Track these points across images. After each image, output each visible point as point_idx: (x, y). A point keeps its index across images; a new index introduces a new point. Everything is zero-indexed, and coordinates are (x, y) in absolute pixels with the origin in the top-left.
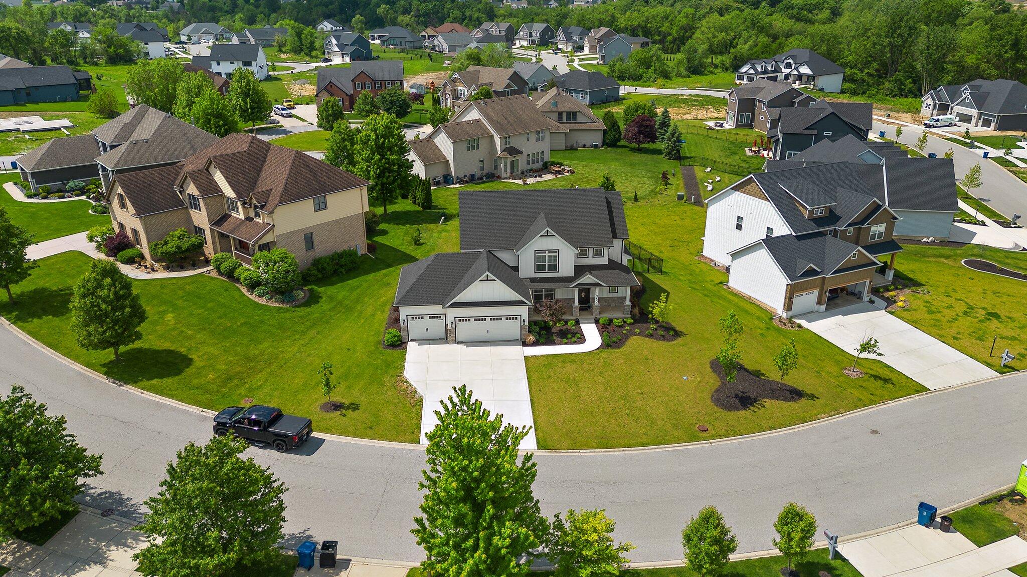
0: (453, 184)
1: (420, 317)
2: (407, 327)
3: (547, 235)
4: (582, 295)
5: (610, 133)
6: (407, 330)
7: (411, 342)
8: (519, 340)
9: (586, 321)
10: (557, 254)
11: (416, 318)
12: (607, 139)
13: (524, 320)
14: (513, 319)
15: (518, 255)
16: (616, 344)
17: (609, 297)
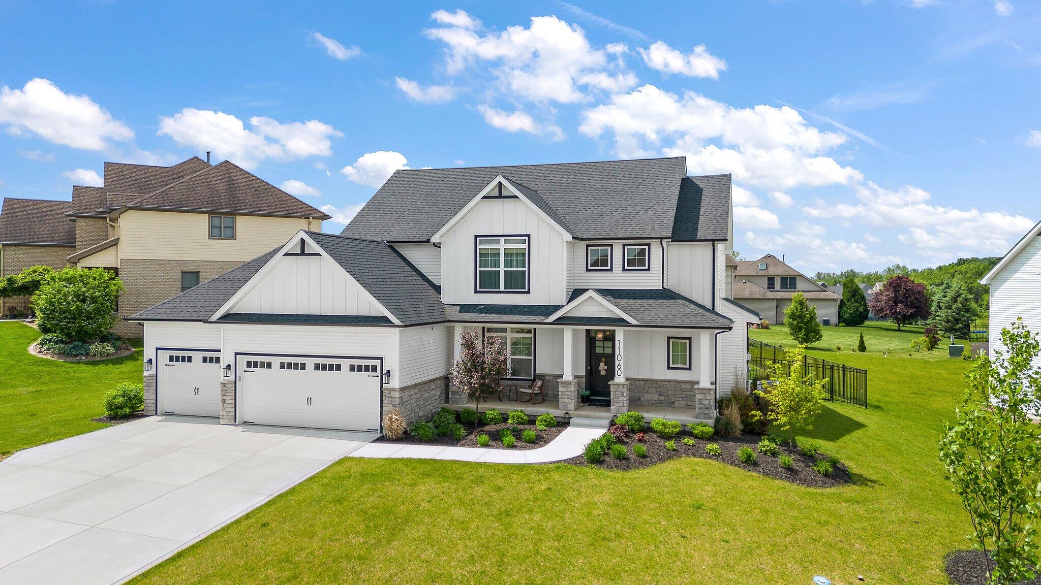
1: (186, 357)
2: (155, 378)
3: (500, 196)
4: (601, 368)
5: (848, 304)
6: (155, 386)
7: (156, 417)
8: (378, 430)
9: (587, 421)
10: (526, 246)
11: (177, 358)
12: (845, 313)
13: (388, 372)
14: (367, 369)
15: (437, 246)
16: (623, 461)
17: (669, 381)
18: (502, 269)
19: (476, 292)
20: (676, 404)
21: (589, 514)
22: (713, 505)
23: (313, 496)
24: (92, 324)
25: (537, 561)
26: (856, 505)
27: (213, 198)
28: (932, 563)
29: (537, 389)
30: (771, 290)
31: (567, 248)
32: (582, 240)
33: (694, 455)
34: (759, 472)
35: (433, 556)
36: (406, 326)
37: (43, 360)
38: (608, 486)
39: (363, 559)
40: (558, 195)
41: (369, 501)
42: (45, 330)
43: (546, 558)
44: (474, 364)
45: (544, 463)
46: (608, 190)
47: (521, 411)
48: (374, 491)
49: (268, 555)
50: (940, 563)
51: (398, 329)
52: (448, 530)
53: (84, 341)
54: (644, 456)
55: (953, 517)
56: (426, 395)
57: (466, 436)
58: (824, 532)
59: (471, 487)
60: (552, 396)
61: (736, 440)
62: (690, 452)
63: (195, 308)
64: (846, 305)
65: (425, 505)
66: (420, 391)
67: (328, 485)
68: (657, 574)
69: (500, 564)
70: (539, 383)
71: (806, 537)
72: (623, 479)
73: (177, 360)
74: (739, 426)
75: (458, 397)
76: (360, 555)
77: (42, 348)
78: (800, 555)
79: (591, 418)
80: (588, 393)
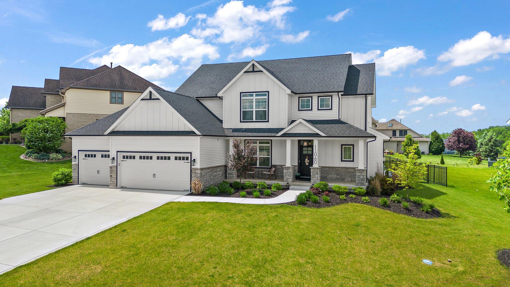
1: (93, 155)
2: (77, 166)
3: (253, 71)
4: (306, 162)
5: (434, 143)
6: (78, 169)
7: (78, 185)
8: (189, 190)
9: (298, 187)
10: (267, 97)
11: (89, 155)
12: (432, 148)
13: (194, 160)
14: (183, 158)
15: (221, 98)
16: (317, 204)
17: (342, 168)
18: (254, 110)
19: (241, 122)
20: (346, 180)
21: (298, 228)
22: (366, 225)
23: (151, 218)
24: (51, 144)
25: (269, 249)
26: (445, 227)
27: (112, 83)
28: (489, 254)
29: (272, 172)
30: (394, 137)
31: (288, 98)
32: (296, 94)
33: (355, 202)
34: (390, 210)
35: (212, 246)
36: (203, 135)
37: (26, 161)
38: (309, 215)
39: (174, 247)
40: (284, 74)
41: (180, 221)
42: (29, 148)
43: (274, 248)
44: (239, 156)
45: (275, 204)
46: (310, 70)
47: (264, 182)
48: (184, 216)
49: (124, 244)
50: (494, 254)
51: (199, 137)
52: (221, 234)
53: (47, 152)
54: (328, 202)
55: (498, 233)
56: (214, 174)
57: (235, 193)
58: (428, 239)
59: (235, 214)
60: (280, 176)
61: (378, 196)
62: (353, 201)
63: (97, 130)
64: (433, 144)
65: (210, 222)
66: (211, 171)
67: (160, 213)
68: (335, 257)
69: (249, 250)
70: (273, 169)
71: (418, 241)
72: (317, 212)
73: (89, 156)
74: (379, 189)
75: (232, 176)
76: (173, 245)
77: (26, 156)
78: (415, 249)
79: (300, 186)
80: (299, 174)
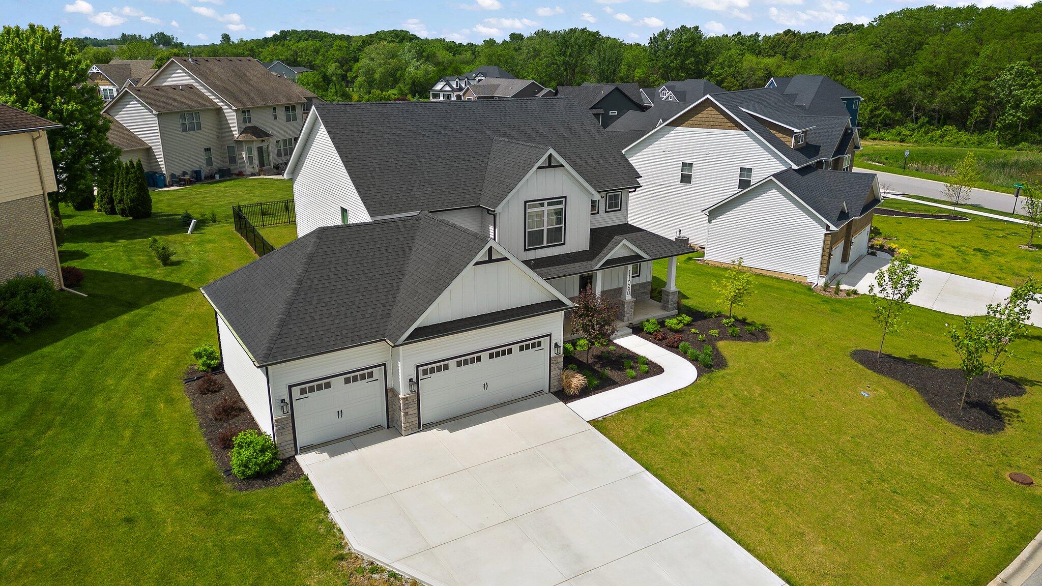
0: (166, 186)
1: (322, 384)
2: (290, 418)
3: (549, 166)
6: (291, 425)
8: (543, 390)
10: (563, 206)
11: (311, 388)
13: (556, 344)
14: (533, 345)
16: (715, 360)
18: (545, 228)
19: (526, 250)
33: (714, 340)
34: (746, 340)
73: (312, 391)
